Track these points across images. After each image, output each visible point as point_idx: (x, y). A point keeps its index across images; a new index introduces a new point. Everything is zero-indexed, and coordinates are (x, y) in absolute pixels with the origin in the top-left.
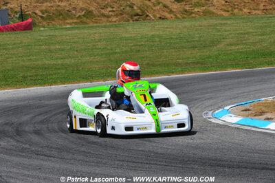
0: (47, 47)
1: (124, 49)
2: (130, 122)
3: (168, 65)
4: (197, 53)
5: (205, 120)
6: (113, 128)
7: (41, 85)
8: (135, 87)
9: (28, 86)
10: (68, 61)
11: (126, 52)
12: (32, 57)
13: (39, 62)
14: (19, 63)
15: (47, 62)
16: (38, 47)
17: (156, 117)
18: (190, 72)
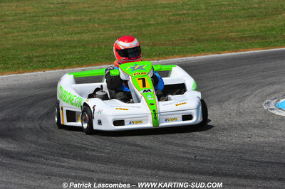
0: (59, 18)
1: (160, 20)
2: (120, 115)
3: (218, 40)
4: (256, 24)
5: (266, 112)
6: (100, 122)
7: (52, 69)
8: (133, 69)
9: (34, 70)
10: (86, 37)
11: (163, 23)
12: (38, 32)
13: (49, 39)
14: (21, 39)
15: (58, 38)
16: (47, 19)
17: (153, 107)
18: (247, 48)
